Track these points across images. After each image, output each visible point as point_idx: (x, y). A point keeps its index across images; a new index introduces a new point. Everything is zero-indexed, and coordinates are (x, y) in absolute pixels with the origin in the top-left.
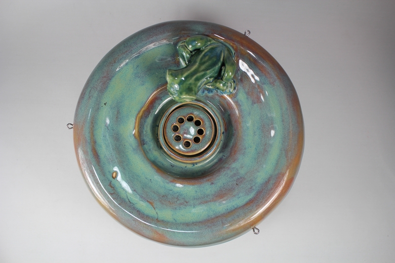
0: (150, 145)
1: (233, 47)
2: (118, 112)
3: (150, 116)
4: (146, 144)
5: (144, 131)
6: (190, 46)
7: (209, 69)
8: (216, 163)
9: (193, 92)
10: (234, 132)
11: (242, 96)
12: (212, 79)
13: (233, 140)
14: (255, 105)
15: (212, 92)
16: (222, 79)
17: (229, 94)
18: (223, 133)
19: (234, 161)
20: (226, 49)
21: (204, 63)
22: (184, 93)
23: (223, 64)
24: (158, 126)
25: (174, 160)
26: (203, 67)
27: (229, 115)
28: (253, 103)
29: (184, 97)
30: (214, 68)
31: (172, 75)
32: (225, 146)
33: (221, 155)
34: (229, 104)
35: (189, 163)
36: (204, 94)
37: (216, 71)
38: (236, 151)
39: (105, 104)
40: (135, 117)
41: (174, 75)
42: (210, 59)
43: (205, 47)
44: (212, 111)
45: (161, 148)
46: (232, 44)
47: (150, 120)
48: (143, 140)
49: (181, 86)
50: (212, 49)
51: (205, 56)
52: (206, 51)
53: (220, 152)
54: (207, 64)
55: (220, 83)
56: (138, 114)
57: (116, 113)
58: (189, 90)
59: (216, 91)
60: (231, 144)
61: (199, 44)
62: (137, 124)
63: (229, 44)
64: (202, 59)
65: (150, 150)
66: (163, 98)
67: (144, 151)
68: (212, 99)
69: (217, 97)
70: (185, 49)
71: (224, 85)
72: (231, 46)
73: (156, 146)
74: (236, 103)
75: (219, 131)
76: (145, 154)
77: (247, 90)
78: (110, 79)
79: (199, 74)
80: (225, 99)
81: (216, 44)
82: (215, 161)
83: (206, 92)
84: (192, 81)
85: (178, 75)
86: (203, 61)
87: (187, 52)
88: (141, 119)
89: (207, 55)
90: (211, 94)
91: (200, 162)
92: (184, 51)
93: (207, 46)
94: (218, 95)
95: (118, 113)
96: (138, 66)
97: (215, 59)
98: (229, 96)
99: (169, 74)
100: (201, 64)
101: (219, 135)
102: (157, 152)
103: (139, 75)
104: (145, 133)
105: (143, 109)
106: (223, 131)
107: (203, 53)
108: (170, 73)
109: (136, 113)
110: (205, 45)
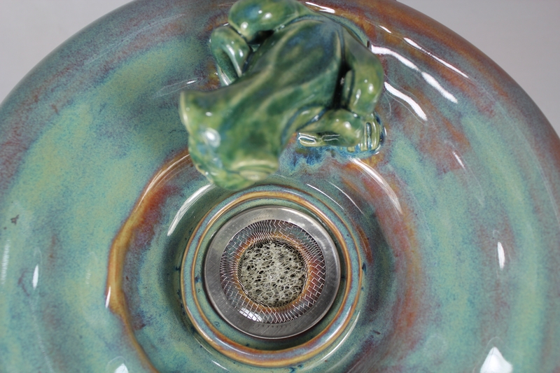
0: (161, 324)
1: (362, 27)
2: (55, 240)
3: (153, 243)
4: (150, 324)
5: (140, 287)
6: (245, 26)
7: (308, 80)
8: (357, 358)
9: (269, 147)
10: (395, 259)
11: (404, 154)
12: (318, 110)
13: (395, 284)
14: (447, 177)
15: (318, 157)
16: (346, 107)
17: (367, 155)
18: (364, 267)
19: (412, 347)
21: (289, 64)
22: (240, 153)
23: (345, 68)
24: (179, 269)
25: (235, 361)
26: (288, 76)
27: (374, 216)
28: (441, 171)
29: (242, 164)
30: (321, 76)
31: (196, 103)
32: (374, 303)
33: (368, 330)
34: (370, 184)
35: (280, 367)
36: (297, 168)
37: (325, 85)
38: (411, 315)
39: (14, 221)
40: (105, 250)
41: (204, 104)
42: (304, 53)
43: (286, 25)
44: (325, 210)
45: (194, 331)
46: (357, 19)
47: (154, 256)
48: (140, 315)
49: (228, 133)
50: (308, 30)
51: (289, 45)
52: (291, 33)
53: (364, 322)
54: (298, 67)
55: (344, 119)
56: (113, 241)
57: (48, 243)
58: (255, 143)
59: (328, 154)
60: (392, 297)
61: (268, 16)
62: (113, 270)
63: (351, 20)
64: (281, 54)
65: (162, 340)
66: (185, 191)
67: (141, 347)
68: (321, 178)
69: (334, 171)
70: (229, 34)
71: (355, 125)
72: (356, 24)
73: (178, 326)
74: (389, 177)
75: (354, 263)
76: (146, 355)
77: (416, 139)
78: (26, 149)
79: (279, 95)
80: (358, 171)
81: (316, 18)
82: (353, 350)
83: (302, 161)
84: (259, 114)
85: (215, 101)
86: (287, 58)
87: (237, 41)
88: (125, 254)
89: (296, 44)
90: (315, 166)
91: (309, 360)
92: (226, 38)
93: (292, 22)
94: (336, 163)
95: (54, 243)
96: (104, 106)
97: (318, 54)
98: (368, 160)
99: (187, 103)
100: (282, 66)
101: (355, 274)
102: (182, 344)
103: (110, 130)
104: (142, 292)
105: (130, 224)
106: (362, 260)
107: (284, 40)
108: (191, 97)
109: (108, 237)
110: (285, 18)
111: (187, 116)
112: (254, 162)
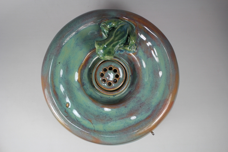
0: (88, 85)
1: (134, 24)
2: (67, 67)
3: (86, 68)
4: (85, 85)
5: (83, 77)
6: (108, 26)
7: (121, 39)
8: (127, 94)
9: (112, 54)
10: (137, 75)
11: (141, 53)
13: (137, 80)
14: (149, 59)
15: (123, 51)
16: (128, 44)
17: (133, 52)
18: (131, 76)
19: (138, 93)
20: (130, 26)
21: (117, 36)
22: (106, 55)
23: (129, 36)
24: (92, 74)
25: (102, 94)
26: (117, 38)
27: (134, 65)
28: (148, 57)
29: (107, 57)
30: (123, 38)
31: (98, 44)
32: (132, 83)
33: (130, 89)
34: (133, 59)
35: (111, 95)
36: (118, 53)
37: (124, 40)
38: (139, 87)
39: (59, 63)
40: (77, 70)
41: (100, 44)
42: (121, 33)
43: (118, 26)
44: (123, 63)
45: (94, 87)
46: (133, 22)
47: (86, 71)
48: (83, 83)
49: (104, 51)
50: (122, 27)
51: (117, 31)
52: (118, 28)
53: (129, 87)
54: (119, 36)
55: (127, 47)
56: (79, 68)
57: (66, 68)
58: (109, 53)
59: (125, 51)
60: (136, 83)
61: (114, 24)
63: (132, 23)
64: (116, 33)
65: (87, 88)
66: (93, 57)
67: (84, 89)
68: (123, 56)
69: (126, 55)
70: (105, 28)
71: (130, 48)
72: (133, 24)
73: (91, 86)
74: (137, 57)
75: (128, 75)
76: (85, 91)
77: (143, 50)
78: (61, 48)
79: (114, 43)
80: (131, 55)
81: (124, 23)
82: (127, 93)
83: (119, 52)
84: (110, 47)
85: (102, 44)
86: (117, 34)
87: (107, 29)
88: (81, 71)
89: (119, 31)
90: (122, 53)
91: (117, 94)
92: (105, 29)
93: (118, 25)
94: (126, 53)
95: (67, 68)
96: (77, 39)
97: (123, 33)
98: (133, 54)
99: (96, 44)
100: (116, 36)
101: (128, 77)
102: (91, 89)
103: (79, 44)
104: (84, 78)
105: (82, 65)
106: (130, 75)
107: (116, 30)
108: (97, 43)
109: (78, 67)
110: (117, 24)
111: (97, 47)
112: (109, 57)
